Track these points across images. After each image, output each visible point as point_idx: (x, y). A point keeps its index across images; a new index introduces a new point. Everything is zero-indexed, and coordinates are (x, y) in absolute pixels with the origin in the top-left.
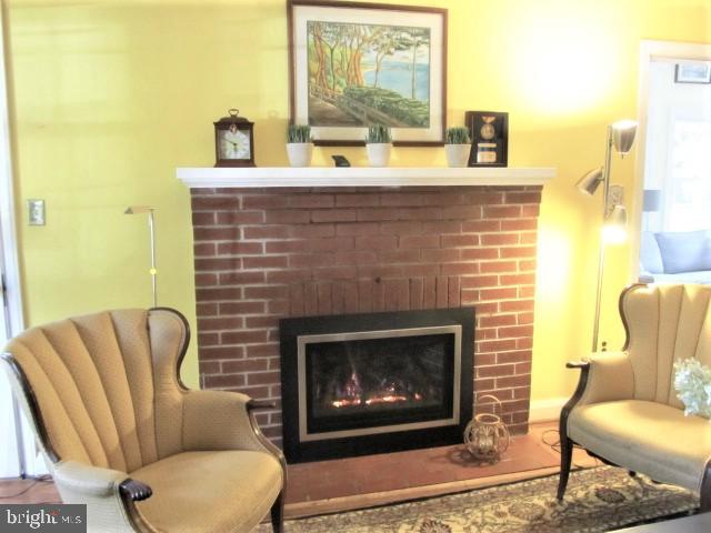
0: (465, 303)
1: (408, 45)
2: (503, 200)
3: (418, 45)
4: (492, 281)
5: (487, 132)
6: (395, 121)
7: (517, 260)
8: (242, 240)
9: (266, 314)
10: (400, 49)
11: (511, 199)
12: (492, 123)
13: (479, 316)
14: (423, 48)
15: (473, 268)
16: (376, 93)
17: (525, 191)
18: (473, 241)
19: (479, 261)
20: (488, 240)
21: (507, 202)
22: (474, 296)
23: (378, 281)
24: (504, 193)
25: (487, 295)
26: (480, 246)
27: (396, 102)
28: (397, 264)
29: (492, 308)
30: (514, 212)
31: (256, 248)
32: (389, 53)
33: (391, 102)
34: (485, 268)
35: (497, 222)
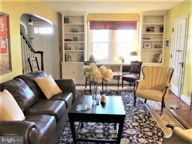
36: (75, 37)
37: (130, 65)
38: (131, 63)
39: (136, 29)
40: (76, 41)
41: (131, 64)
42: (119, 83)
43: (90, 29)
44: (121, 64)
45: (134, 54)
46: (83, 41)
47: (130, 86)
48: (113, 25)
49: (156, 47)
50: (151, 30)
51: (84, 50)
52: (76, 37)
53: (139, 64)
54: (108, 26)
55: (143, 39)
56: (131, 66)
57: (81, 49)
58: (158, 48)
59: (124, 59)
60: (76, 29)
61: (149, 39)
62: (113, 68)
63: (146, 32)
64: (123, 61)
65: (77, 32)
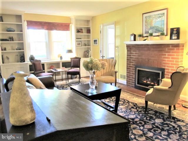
0: (163, 68)
1: (160, 17)
2: (171, 47)
3: (162, 16)
4: (169, 64)
5: (175, 32)
6: (158, 32)
7: (175, 60)
8: (132, 52)
9: (134, 64)
10: (159, 18)
11: (172, 46)
12: (176, 30)
13: (166, 71)
14: (163, 17)
15: (165, 61)
16: (155, 27)
17: (175, 45)
18: (165, 55)
19: (166, 59)
20: (168, 55)
21: (172, 47)
22: (165, 66)
23: (149, 61)
24: (171, 45)
25: (167, 66)
26: (167, 56)
27: (158, 28)
28: (152, 58)
29: (169, 69)
30: (173, 49)
31: (133, 53)
32: (157, 19)
33: (157, 28)
34: (168, 61)
35: (170, 52)
39: (69, 30)
40: (12, 41)
41: (71, 61)
42: (66, 78)
43: (27, 29)
44: (60, 61)
45: (70, 51)
47: (72, 79)
48: (50, 26)
49: (85, 45)
50: (81, 31)
51: (24, 50)
52: (12, 37)
53: (78, 59)
54: (45, 27)
55: (77, 39)
56: (71, 62)
57: (18, 49)
58: (88, 46)
59: (62, 57)
60: (12, 29)
61: (81, 39)
63: (77, 33)
64: (61, 58)
65: (14, 31)
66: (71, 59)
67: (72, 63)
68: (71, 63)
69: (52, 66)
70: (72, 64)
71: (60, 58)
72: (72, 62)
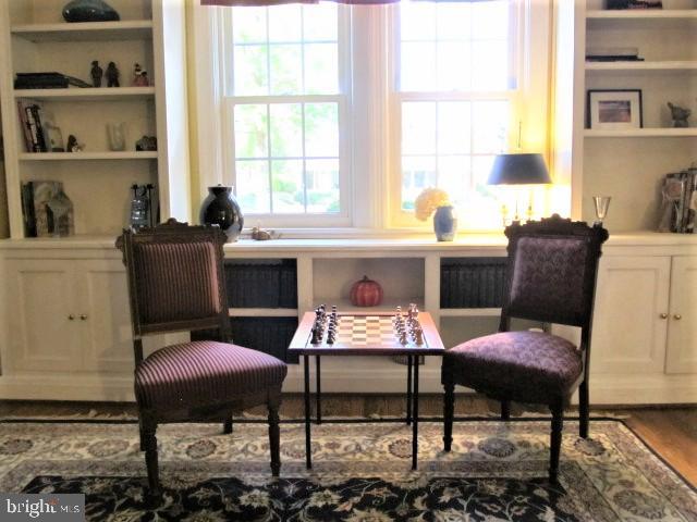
36: (104, 66)
37: (506, 254)
38: (504, 241)
41: (511, 248)
42: (421, 390)
44: (432, 250)
45: (523, 168)
46: (147, 84)
51: (154, 148)
53: (572, 244)
55: (590, 58)
56: (511, 257)
59: (454, 214)
61: (633, 58)
62: (370, 278)
64: (444, 224)
66: (514, 232)
67: (517, 273)
68: (509, 277)
69: (366, 281)
70: (515, 283)
71: (429, 224)
72: (517, 263)
